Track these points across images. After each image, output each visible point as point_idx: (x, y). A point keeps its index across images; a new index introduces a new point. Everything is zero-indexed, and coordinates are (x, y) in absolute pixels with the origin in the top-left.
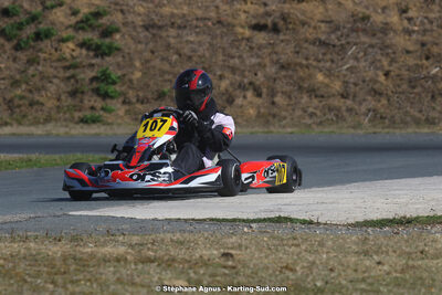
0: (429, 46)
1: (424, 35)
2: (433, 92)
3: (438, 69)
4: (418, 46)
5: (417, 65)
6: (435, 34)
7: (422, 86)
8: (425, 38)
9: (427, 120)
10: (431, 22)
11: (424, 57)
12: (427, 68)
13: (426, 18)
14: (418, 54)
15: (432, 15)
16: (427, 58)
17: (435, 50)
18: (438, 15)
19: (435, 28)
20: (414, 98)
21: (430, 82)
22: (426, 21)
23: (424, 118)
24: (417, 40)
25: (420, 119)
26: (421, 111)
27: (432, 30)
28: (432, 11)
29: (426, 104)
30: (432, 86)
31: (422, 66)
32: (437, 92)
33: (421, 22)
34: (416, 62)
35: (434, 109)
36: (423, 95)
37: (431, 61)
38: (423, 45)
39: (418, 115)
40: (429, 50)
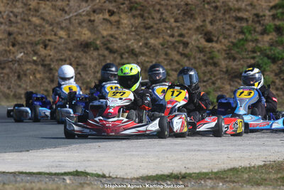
0: (14, 35)
1: (11, 26)
2: (19, 72)
3: (22, 54)
4: (6, 35)
5: (6, 51)
6: (19, 26)
7: (10, 68)
8: (11, 29)
9: (15, 96)
10: (16, 16)
11: (10, 44)
12: (13, 53)
13: (12, 12)
14: (6, 41)
15: (16, 10)
16: (14, 45)
17: (20, 38)
18: (21, 10)
19: (19, 21)
20: (3, 77)
21: (16, 65)
22: (11, 15)
23: (12, 94)
24: (5, 30)
25: (9, 94)
26: (9, 88)
27: (17, 23)
28: (15, 6)
29: (13, 82)
30: (18, 68)
31: (9, 52)
32: (22, 73)
33: (8, 15)
34: (4, 48)
35: (20, 86)
36: (11, 75)
37: (16, 48)
38: (10, 34)
39: (7, 91)
40: (15, 38)
